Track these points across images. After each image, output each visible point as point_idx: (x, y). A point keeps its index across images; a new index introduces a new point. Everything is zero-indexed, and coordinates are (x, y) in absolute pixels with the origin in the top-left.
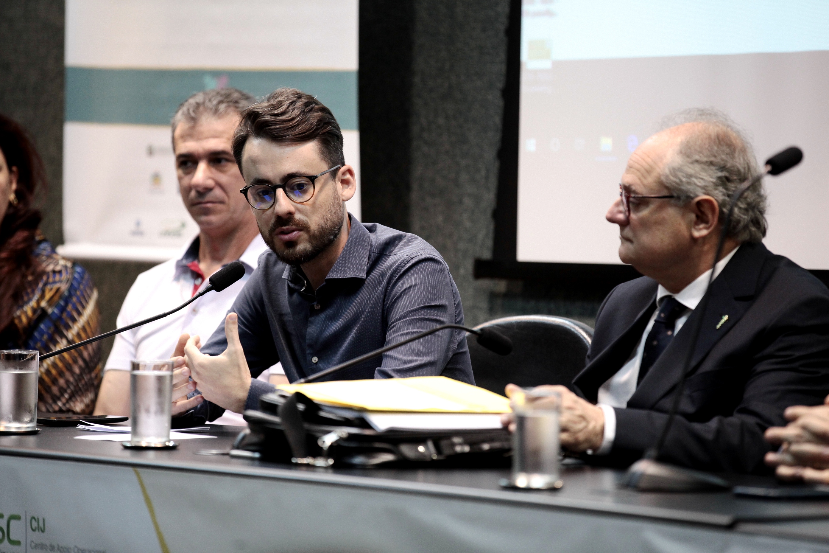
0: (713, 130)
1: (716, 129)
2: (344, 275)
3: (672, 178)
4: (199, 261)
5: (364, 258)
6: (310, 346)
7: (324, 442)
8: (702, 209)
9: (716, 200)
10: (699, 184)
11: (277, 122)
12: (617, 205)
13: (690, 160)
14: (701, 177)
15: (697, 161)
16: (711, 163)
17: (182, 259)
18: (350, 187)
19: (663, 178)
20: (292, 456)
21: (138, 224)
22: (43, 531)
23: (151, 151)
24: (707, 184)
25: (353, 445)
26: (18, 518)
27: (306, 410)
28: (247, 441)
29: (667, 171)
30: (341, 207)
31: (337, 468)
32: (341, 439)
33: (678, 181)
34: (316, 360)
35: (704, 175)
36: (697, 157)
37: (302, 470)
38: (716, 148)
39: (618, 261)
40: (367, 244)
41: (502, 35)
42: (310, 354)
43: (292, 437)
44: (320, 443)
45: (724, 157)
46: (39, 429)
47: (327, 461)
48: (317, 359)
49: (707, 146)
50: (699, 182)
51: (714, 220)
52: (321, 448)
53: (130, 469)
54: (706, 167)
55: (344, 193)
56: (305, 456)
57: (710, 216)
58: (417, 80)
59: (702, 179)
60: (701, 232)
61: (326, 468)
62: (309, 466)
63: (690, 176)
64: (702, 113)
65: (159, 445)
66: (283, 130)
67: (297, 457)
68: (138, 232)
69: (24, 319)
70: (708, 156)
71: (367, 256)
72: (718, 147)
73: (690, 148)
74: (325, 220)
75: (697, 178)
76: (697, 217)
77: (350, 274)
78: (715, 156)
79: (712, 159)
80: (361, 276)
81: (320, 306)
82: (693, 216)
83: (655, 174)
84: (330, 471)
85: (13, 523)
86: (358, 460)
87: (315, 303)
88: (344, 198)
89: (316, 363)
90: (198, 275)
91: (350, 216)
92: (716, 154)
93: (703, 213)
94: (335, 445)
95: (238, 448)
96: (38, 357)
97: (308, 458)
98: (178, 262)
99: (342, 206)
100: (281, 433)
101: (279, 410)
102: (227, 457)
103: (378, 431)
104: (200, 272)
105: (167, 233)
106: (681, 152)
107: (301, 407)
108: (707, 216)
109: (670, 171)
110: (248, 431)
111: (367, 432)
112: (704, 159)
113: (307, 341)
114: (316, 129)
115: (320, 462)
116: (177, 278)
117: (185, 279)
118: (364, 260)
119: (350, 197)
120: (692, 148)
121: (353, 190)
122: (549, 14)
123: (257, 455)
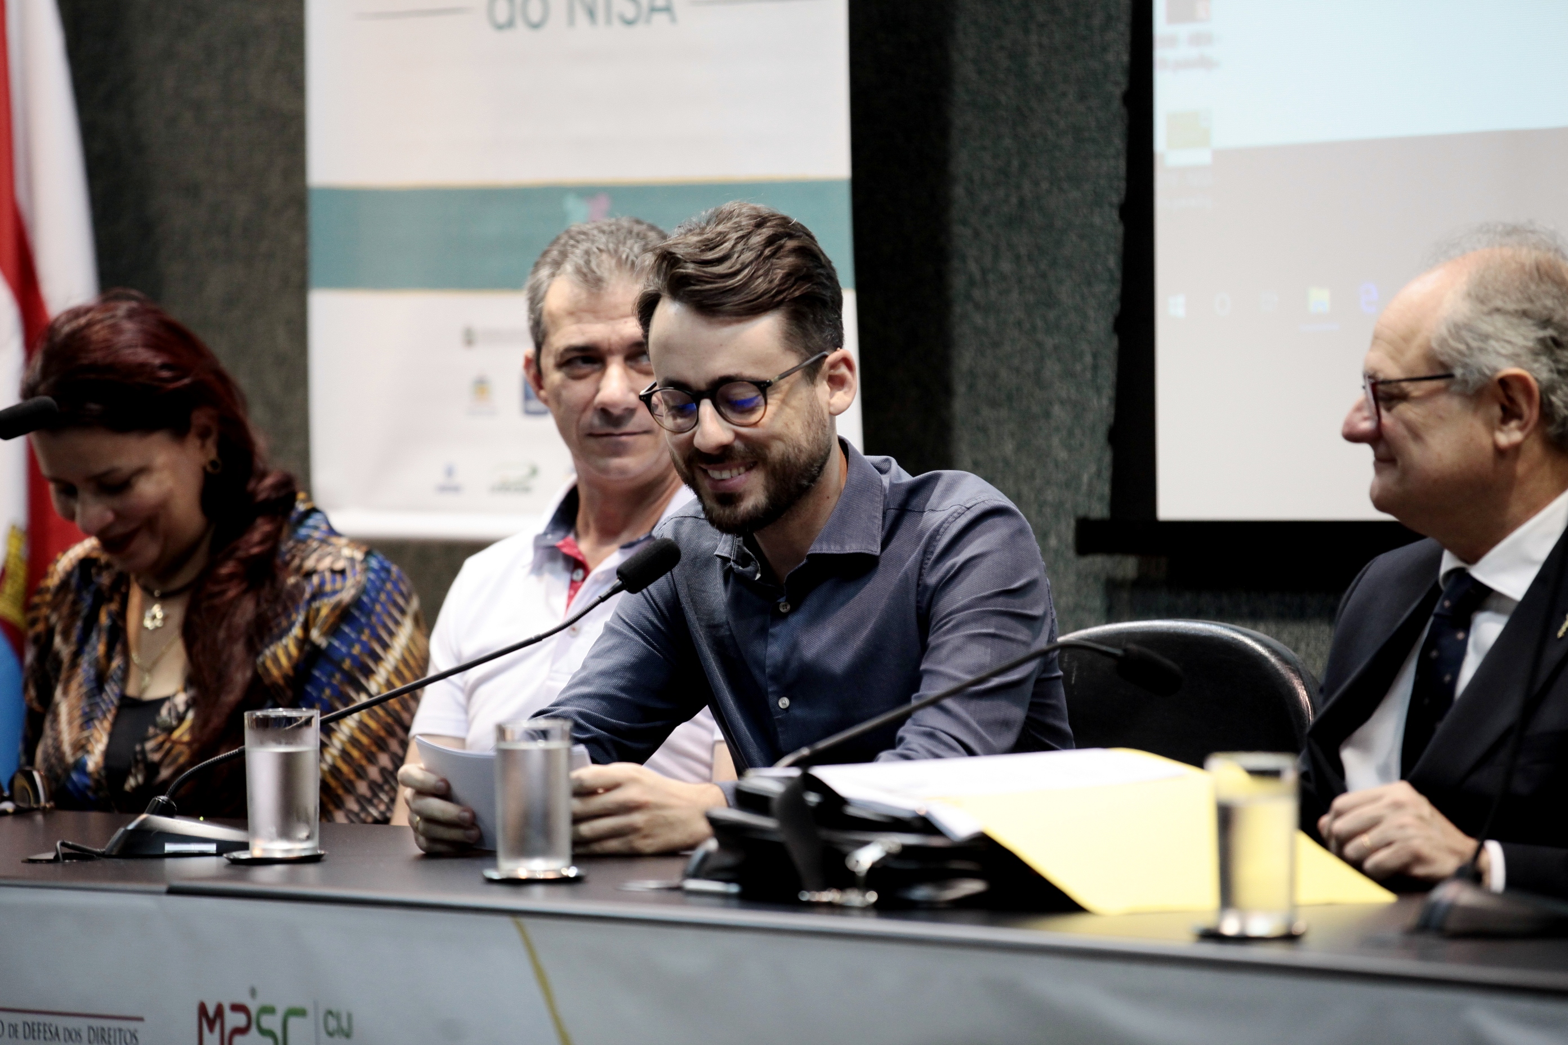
0: (1528, 256)
1: (1535, 254)
2: (842, 547)
3: (1453, 343)
4: (577, 536)
5: (875, 517)
6: (774, 678)
7: (857, 862)
8: (1510, 393)
9: (1536, 379)
10: (1503, 351)
11: (707, 279)
12: (1359, 409)
13: (1485, 309)
14: (1508, 338)
15: (1498, 310)
16: (1525, 314)
17: (545, 534)
18: (846, 389)
19: (1434, 345)
20: (801, 888)
21: (450, 472)
22: (348, 1035)
23: (469, 339)
24: (1518, 350)
25: (911, 865)
26: (301, 1013)
27: (819, 804)
28: (712, 863)
29: (1444, 332)
30: (825, 426)
31: (883, 909)
32: (889, 856)
33: (1462, 347)
34: (785, 704)
35: (1511, 334)
36: (1499, 303)
37: (819, 913)
38: (1533, 287)
39: (1374, 515)
40: (879, 493)
41: (1116, 105)
42: (774, 693)
43: (800, 855)
44: (851, 864)
45: (1549, 303)
46: (323, 852)
47: (864, 896)
48: (788, 700)
49: (1517, 284)
50: (1503, 347)
51: (1531, 414)
52: (852, 874)
53: (506, 921)
54: (1515, 321)
55: (834, 400)
56: (824, 887)
57: (1524, 407)
58: (959, 191)
59: (1509, 342)
60: (1510, 436)
61: (866, 910)
62: (832, 907)
63: (1486, 337)
64: (1513, 231)
65: (551, 876)
66: (715, 294)
67: (809, 890)
68: (449, 488)
69: (284, 661)
70: (1519, 301)
71: (880, 515)
72: (1538, 285)
73: (1486, 288)
74: (796, 450)
75: (1498, 339)
76: (1503, 408)
77: (852, 547)
78: (1531, 301)
79: (1526, 306)
80: (872, 551)
81: (789, 607)
82: (1497, 411)
83: (1419, 341)
84: (872, 913)
85: (293, 1022)
86: (921, 893)
87: (782, 600)
88: (832, 409)
89: (787, 710)
90: (577, 565)
91: (843, 444)
92: (1533, 298)
93: (1511, 400)
94: (879, 866)
95: (696, 875)
96: (316, 723)
97: (830, 891)
98: (538, 538)
99: (828, 424)
100: (779, 848)
101: (775, 806)
102: (676, 895)
103: (956, 840)
104: (580, 558)
105: (504, 487)
106: (1469, 295)
107: (813, 798)
108: (1519, 406)
109: (1449, 331)
110: (712, 845)
111: (935, 842)
112: (1511, 306)
113: (767, 670)
114: (779, 293)
115: (854, 898)
116: (537, 569)
117: (552, 572)
118: (876, 521)
119: (845, 407)
120: (1490, 287)
121: (851, 394)
122: (1205, 63)
123: (733, 888)
